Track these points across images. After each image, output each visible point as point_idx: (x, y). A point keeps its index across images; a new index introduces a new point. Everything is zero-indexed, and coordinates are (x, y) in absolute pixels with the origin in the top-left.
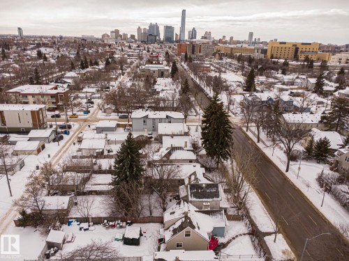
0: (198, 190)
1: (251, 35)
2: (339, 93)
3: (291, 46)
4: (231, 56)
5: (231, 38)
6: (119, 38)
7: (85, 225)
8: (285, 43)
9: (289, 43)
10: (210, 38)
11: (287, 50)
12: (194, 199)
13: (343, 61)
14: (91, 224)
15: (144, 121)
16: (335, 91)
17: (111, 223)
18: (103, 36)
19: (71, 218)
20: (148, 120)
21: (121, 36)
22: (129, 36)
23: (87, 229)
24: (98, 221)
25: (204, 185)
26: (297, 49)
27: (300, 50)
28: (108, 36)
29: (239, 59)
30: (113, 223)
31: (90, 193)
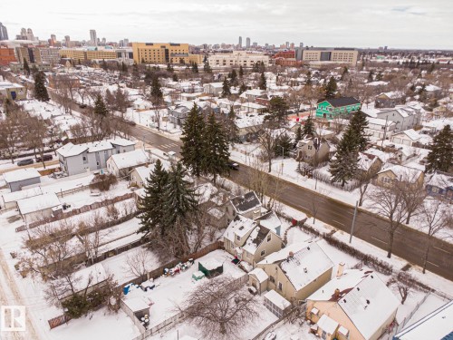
1: (93, 33)
2: (247, 95)
3: (159, 48)
4: (89, 64)
5: (67, 38)
7: (148, 283)
8: (152, 44)
9: (157, 44)
10: (32, 38)
11: (156, 52)
12: (241, 212)
13: (221, 62)
14: (152, 279)
15: (84, 159)
16: (240, 93)
17: (173, 270)
19: (125, 284)
20: (89, 157)
23: (154, 286)
24: (156, 274)
25: (243, 197)
26: (167, 51)
27: (170, 52)
29: (105, 66)
30: (176, 268)
31: (106, 256)
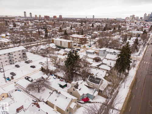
0: (92, 78)
6: (134, 19)
7: (55, 77)
12: (89, 81)
14: (57, 78)
17: (62, 79)
18: (126, 18)
21: (135, 18)
22: (139, 18)
23: (55, 79)
24: (59, 77)
25: (95, 78)
28: (129, 18)
